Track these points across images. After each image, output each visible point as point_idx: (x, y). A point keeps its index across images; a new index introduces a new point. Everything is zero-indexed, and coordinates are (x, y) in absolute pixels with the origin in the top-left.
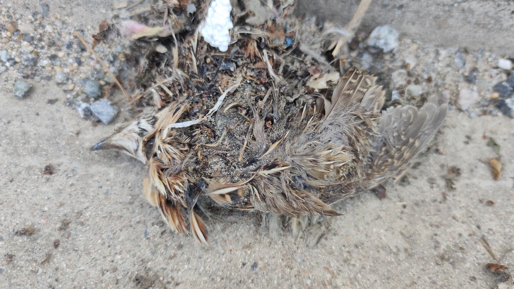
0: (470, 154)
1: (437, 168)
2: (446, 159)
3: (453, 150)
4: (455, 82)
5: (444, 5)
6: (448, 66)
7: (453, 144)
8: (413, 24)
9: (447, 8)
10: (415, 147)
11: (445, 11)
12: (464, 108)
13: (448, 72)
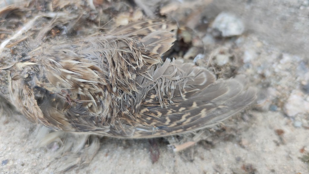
0: (276, 160)
1: (232, 159)
2: (246, 154)
3: (259, 149)
4: (290, 87)
5: (291, 7)
6: (287, 70)
7: (262, 143)
8: (261, 22)
9: (293, 10)
10: (200, 116)
11: (291, 13)
12: (290, 114)
13: (286, 76)
